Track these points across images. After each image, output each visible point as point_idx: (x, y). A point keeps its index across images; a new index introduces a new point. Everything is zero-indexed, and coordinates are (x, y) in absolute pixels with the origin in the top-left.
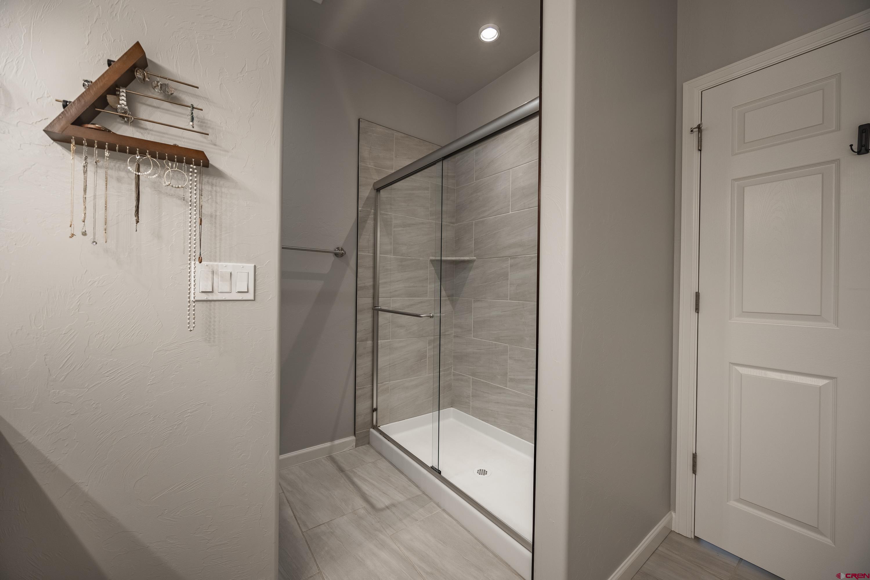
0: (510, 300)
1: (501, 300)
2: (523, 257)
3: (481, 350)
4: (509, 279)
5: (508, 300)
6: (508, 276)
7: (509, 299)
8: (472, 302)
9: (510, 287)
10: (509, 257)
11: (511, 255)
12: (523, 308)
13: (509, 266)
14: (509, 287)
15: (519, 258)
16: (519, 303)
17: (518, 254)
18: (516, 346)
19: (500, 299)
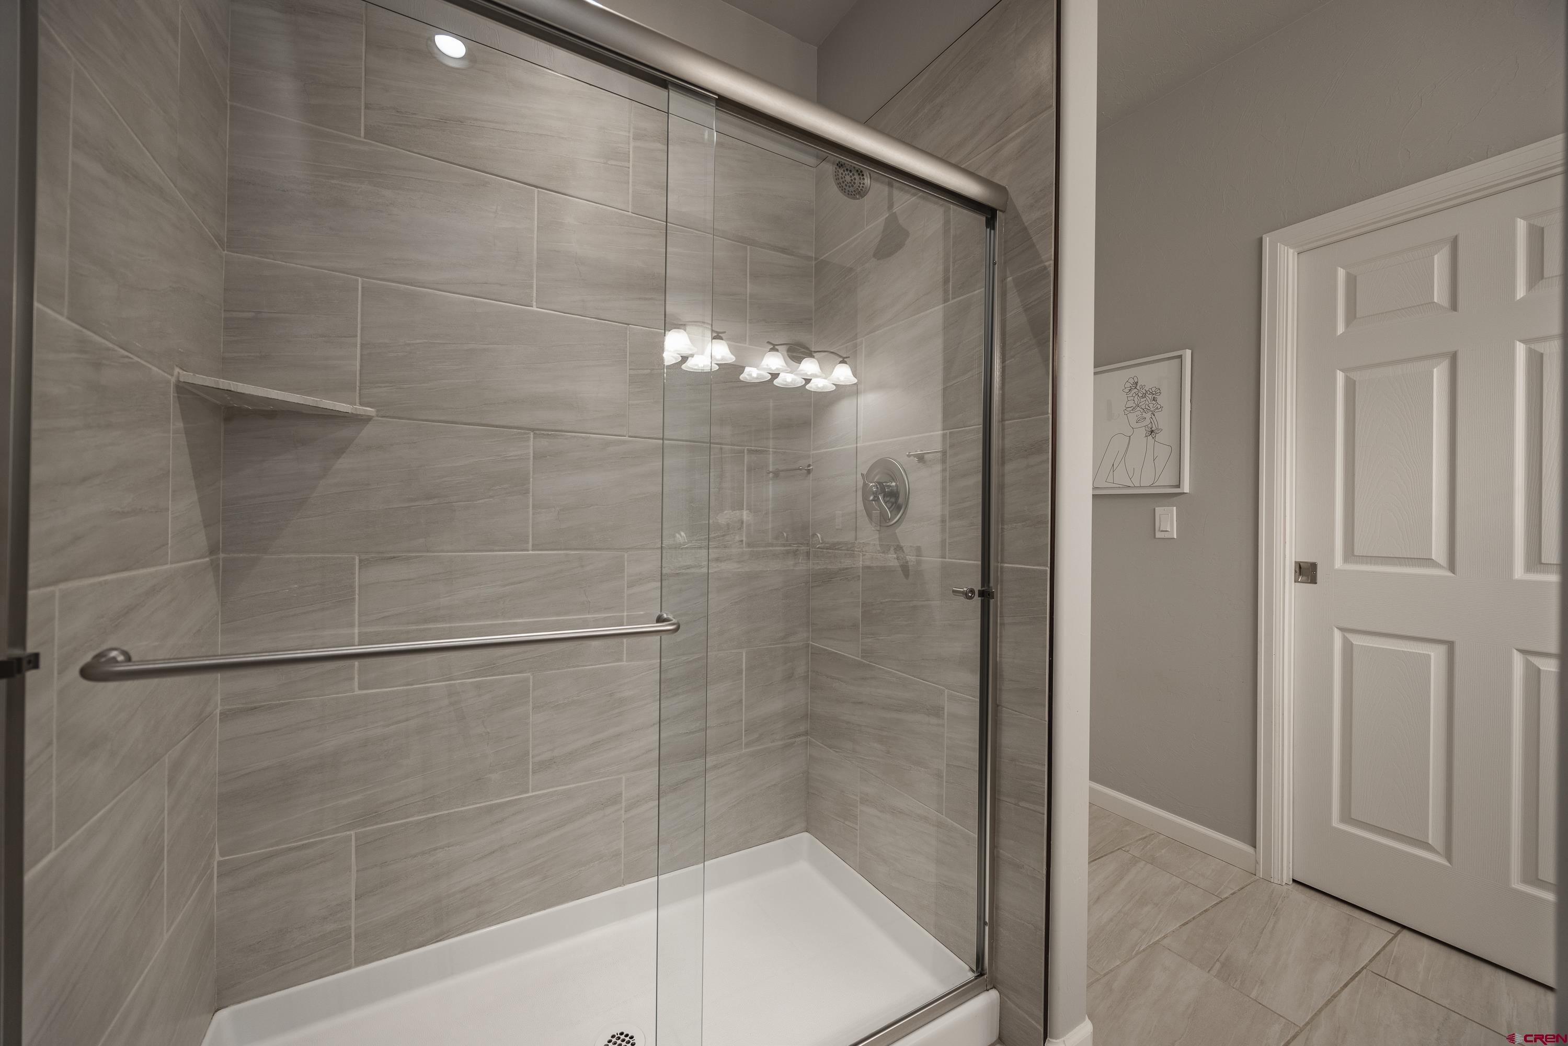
0: (532, 550)
1: (500, 551)
2: (581, 437)
3: (407, 720)
4: (531, 490)
5: (528, 550)
6: (529, 483)
7: (530, 547)
8: (354, 565)
9: (533, 514)
10: (533, 430)
11: (540, 427)
12: (582, 566)
13: (532, 455)
14: (531, 513)
15: (566, 439)
16: (567, 555)
17: (564, 428)
18: (558, 669)
19: (497, 548)
